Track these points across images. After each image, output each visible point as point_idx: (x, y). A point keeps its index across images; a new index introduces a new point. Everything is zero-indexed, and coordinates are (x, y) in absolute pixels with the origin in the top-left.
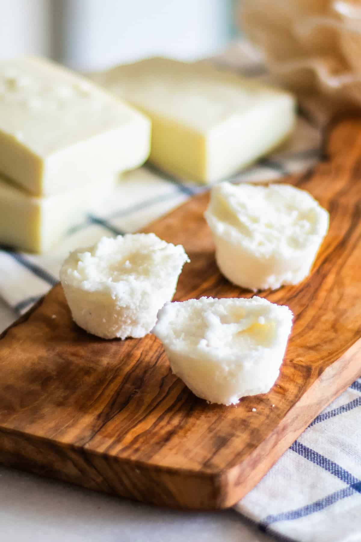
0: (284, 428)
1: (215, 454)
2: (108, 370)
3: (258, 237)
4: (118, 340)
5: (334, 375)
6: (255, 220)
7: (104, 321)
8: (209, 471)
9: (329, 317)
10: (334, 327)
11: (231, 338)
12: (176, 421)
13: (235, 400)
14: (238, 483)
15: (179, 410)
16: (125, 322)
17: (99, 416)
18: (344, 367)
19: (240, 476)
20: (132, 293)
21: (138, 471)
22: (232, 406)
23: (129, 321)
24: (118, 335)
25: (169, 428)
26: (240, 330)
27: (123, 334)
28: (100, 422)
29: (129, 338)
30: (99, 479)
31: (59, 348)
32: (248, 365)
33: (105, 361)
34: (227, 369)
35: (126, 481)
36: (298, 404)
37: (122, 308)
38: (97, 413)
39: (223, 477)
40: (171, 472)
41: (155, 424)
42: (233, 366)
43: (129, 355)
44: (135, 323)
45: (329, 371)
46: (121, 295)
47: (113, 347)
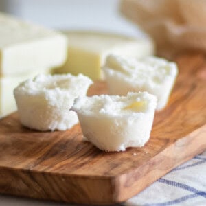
0: (154, 164)
1: (112, 169)
2: (43, 142)
3: (134, 76)
4: (50, 131)
5: (183, 145)
6: (133, 68)
7: (41, 116)
8: (108, 176)
9: (179, 121)
10: (183, 125)
11: (119, 110)
12: (86, 159)
13: (123, 148)
14: (126, 186)
15: (88, 156)
16: (54, 118)
17: (39, 159)
18: (189, 143)
19: (127, 181)
20: (58, 97)
21: (63, 180)
22: (121, 152)
23: (56, 117)
24: (50, 127)
25: (83, 162)
26: (125, 106)
27: (52, 127)
28: (39, 161)
29: (56, 130)
30: (39, 189)
31: (13, 135)
32: (130, 122)
33: (42, 139)
34: (118, 124)
35: (56, 188)
36: (162, 153)
37: (52, 106)
38: (38, 157)
39: (117, 179)
40: (84, 178)
41: (74, 161)
42: (121, 123)
43: (56, 137)
44: (60, 119)
45: (180, 142)
46: (51, 97)
47: (47, 134)
